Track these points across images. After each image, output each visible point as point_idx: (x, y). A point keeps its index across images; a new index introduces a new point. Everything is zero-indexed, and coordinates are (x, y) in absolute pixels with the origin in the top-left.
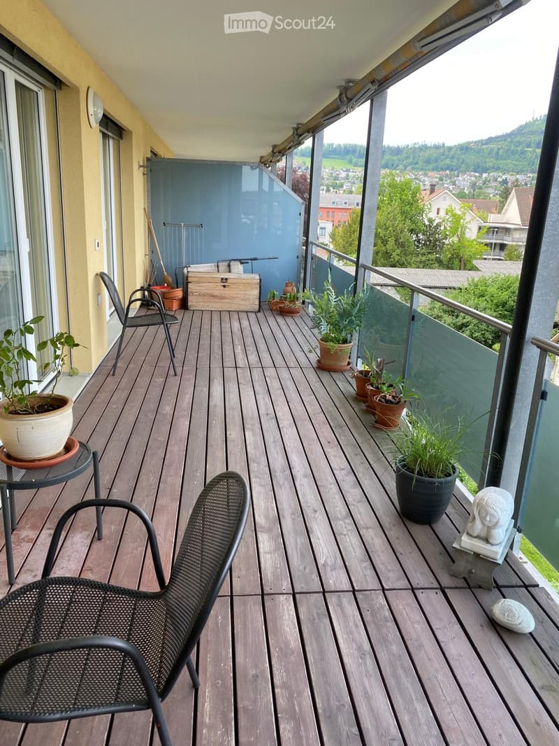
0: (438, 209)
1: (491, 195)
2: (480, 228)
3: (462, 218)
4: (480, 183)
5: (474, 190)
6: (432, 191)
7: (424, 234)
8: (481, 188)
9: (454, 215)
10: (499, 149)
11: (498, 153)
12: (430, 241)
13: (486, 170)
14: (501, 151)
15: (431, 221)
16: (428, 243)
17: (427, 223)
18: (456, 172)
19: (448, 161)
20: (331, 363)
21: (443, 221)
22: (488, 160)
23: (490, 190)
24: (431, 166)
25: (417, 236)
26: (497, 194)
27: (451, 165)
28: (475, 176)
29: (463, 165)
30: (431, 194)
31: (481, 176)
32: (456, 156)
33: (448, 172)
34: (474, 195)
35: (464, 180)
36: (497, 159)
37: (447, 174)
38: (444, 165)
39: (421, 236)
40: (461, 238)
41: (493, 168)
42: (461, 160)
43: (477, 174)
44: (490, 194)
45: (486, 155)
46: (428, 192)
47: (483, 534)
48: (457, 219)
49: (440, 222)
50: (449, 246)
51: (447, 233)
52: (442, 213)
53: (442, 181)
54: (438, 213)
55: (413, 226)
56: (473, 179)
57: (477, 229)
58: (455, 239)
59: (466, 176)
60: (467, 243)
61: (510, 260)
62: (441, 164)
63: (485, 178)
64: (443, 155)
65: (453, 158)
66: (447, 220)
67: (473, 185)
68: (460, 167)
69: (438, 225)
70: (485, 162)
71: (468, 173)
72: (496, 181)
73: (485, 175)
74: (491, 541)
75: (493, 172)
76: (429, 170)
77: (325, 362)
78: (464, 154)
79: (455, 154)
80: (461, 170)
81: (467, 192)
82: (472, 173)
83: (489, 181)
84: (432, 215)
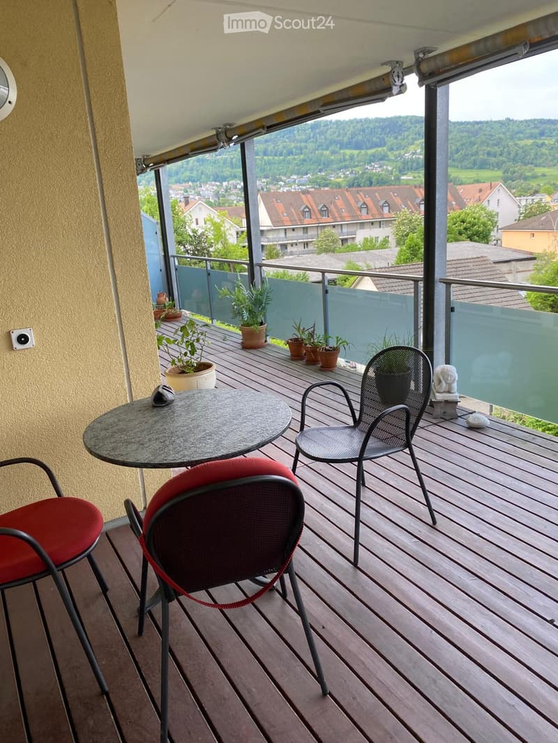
0: (197, 220)
1: (235, 202)
2: (237, 233)
3: (222, 226)
4: (222, 191)
5: (219, 199)
6: (187, 203)
7: (191, 244)
8: (224, 196)
9: (214, 224)
10: (232, 159)
11: (231, 163)
12: (198, 250)
13: (224, 179)
14: (234, 160)
15: (194, 231)
16: (196, 252)
17: (192, 234)
18: (198, 183)
19: (188, 173)
20: (254, 342)
21: (206, 230)
22: (224, 169)
23: (233, 197)
24: (173, 179)
25: (185, 247)
26: (240, 200)
27: (192, 177)
28: (217, 185)
29: (203, 176)
30: (186, 206)
31: (222, 185)
32: (195, 168)
33: (190, 183)
34: (219, 203)
35: (207, 190)
36: (232, 168)
37: (190, 186)
38: (186, 177)
39: (188, 247)
40: (225, 243)
41: (231, 176)
42: (200, 171)
43: (218, 183)
44: (234, 200)
45: (221, 164)
46: (183, 204)
47: (447, 390)
48: (217, 227)
49: (203, 232)
50: (216, 253)
51: (212, 241)
52: (201, 223)
53: (187, 192)
54: (197, 224)
55: (180, 238)
56: (215, 188)
57: (236, 234)
58: (220, 246)
59: (208, 186)
60: (233, 248)
61: (271, 258)
62: (182, 177)
63: (226, 186)
64: (183, 167)
65: (192, 170)
66: (209, 229)
67: (217, 194)
68: (201, 178)
69: (203, 234)
70: (222, 172)
71: (209, 183)
72: (236, 188)
73: (225, 184)
74: (452, 391)
75: (232, 180)
76: (172, 183)
77: (249, 343)
78: (202, 165)
79: (193, 166)
80: (201, 180)
81: (213, 201)
82: (213, 183)
83: (230, 189)
84: (194, 226)
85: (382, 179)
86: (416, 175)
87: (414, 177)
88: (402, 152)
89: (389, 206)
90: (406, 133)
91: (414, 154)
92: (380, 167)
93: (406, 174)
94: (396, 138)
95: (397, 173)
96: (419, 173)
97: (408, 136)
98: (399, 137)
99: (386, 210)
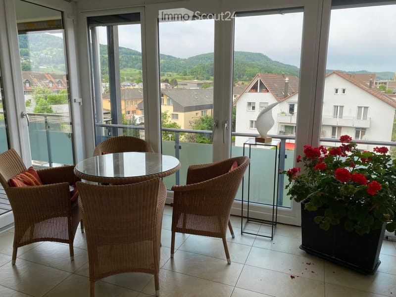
85: (27, 67)
86: (49, 66)
87: (48, 67)
88: (39, 52)
89: (29, 82)
90: (41, 43)
91: (46, 54)
92: (25, 60)
93: (42, 65)
94: (34, 45)
95: (36, 64)
96: (50, 65)
97: (42, 44)
98: (36, 44)
99: (28, 85)
